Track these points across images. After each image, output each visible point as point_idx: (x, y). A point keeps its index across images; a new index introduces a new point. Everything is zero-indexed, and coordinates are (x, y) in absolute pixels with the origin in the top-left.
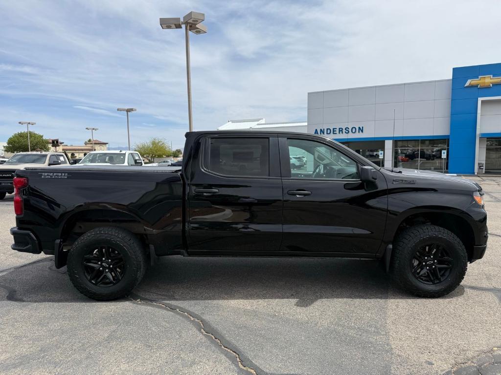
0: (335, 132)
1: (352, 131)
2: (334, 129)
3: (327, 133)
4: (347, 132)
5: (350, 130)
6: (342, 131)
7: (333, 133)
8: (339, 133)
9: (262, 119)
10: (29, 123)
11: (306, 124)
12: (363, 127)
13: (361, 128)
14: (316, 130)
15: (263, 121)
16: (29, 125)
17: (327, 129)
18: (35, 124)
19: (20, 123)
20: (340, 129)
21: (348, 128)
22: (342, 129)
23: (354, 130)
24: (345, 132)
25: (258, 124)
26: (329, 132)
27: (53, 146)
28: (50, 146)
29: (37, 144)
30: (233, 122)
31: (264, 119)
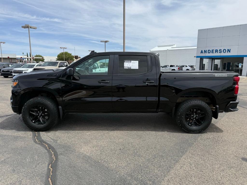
0: (213, 52)
1: (223, 52)
2: (212, 50)
3: (208, 53)
4: (220, 52)
5: (222, 51)
6: (217, 51)
7: (212, 53)
8: (215, 52)
9: (175, 45)
10: (64, 48)
11: (196, 48)
12: (230, 49)
13: (229, 50)
14: (202, 51)
15: (175, 46)
16: (65, 49)
17: (208, 50)
18: (67, 48)
19: (60, 48)
20: (216, 50)
21: (221, 50)
22: (217, 50)
23: (224, 51)
24: (219, 52)
25: (172, 48)
26: (209, 52)
27: (75, 59)
28: (74, 58)
29: (69, 58)
30: (159, 46)
31: (176, 45)
